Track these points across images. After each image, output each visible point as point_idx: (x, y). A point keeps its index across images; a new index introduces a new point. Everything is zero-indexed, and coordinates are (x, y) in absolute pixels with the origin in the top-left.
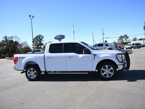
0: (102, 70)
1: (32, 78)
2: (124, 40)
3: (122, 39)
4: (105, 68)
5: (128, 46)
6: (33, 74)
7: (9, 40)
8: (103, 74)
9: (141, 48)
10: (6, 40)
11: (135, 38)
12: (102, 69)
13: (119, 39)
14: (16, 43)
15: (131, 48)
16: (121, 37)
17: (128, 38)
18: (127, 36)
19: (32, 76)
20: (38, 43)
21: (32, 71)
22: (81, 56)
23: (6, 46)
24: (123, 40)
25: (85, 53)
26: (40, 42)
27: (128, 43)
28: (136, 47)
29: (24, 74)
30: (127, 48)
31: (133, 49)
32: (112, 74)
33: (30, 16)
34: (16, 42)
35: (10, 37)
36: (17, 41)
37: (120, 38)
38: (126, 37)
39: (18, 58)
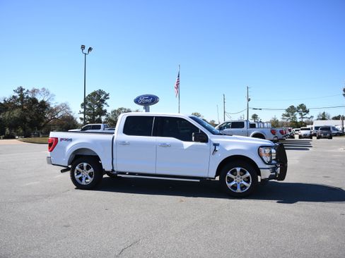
0: (228, 177)
1: (83, 183)
2: (298, 116)
3: (293, 113)
4: (235, 173)
5: (303, 132)
6: (86, 175)
7: (27, 97)
8: (229, 185)
9: (333, 138)
10: (22, 96)
11: (324, 113)
12: (229, 174)
13: (285, 113)
14: (44, 105)
15: (311, 137)
16: (291, 110)
17: (307, 112)
18: (305, 107)
19: (84, 179)
20: (94, 110)
21: (85, 169)
22: (187, 144)
23: (20, 109)
24: (295, 117)
25: (196, 140)
26: (100, 106)
27: (306, 124)
28: (322, 135)
29: (68, 173)
30: (300, 137)
31: (314, 138)
32: (248, 185)
33: (83, 47)
34: (43, 102)
35: (30, 90)
36: (45, 100)
37: (287, 110)
38: (303, 109)
39: (59, 139)
